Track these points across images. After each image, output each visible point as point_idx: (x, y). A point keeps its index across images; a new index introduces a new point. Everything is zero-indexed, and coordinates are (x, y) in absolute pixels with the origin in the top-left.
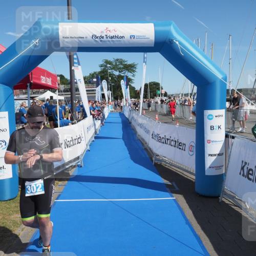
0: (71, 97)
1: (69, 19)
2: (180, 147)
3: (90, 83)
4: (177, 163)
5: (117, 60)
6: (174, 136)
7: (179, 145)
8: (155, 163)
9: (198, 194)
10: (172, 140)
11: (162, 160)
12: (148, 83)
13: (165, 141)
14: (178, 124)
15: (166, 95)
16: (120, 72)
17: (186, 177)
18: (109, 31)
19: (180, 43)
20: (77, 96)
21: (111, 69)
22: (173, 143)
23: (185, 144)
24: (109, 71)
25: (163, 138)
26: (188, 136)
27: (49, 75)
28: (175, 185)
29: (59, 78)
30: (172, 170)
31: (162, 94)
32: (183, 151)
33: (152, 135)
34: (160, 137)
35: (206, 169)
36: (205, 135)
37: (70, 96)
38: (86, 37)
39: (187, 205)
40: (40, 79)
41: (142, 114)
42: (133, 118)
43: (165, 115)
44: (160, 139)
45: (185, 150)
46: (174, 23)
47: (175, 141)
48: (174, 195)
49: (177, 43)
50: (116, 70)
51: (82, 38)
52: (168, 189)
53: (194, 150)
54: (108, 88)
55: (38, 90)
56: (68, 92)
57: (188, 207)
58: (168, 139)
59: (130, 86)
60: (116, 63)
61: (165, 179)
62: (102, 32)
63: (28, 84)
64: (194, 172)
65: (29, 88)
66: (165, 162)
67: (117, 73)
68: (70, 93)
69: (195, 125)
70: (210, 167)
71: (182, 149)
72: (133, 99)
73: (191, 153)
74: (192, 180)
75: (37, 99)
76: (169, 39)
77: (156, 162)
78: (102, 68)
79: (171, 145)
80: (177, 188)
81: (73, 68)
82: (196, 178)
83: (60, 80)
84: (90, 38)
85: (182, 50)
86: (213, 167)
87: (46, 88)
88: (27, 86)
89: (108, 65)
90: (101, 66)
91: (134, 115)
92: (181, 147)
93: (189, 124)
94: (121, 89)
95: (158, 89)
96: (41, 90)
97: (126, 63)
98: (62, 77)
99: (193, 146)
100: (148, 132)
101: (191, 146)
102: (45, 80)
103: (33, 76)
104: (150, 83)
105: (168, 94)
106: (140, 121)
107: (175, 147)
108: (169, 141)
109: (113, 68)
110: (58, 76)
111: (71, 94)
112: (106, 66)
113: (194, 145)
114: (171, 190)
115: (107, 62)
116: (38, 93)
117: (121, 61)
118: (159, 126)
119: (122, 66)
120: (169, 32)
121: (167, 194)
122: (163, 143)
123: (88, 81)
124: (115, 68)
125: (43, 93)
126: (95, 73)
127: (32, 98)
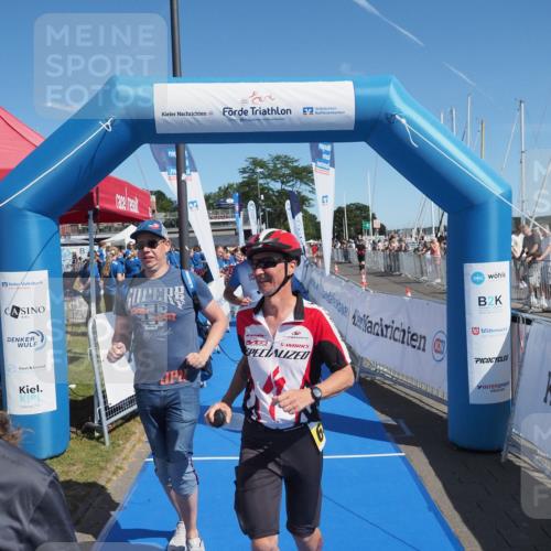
0: (181, 238)
1: (175, 75)
2: (414, 343)
3: (219, 207)
4: (407, 377)
5: (278, 158)
6: (401, 320)
7: (412, 339)
8: (360, 378)
9: (454, 445)
10: (397, 328)
11: (376, 373)
12: (344, 206)
13: (381, 330)
14: (409, 294)
15: (382, 230)
16: (283, 183)
17: (427, 408)
18: (260, 98)
19: (410, 122)
20: (191, 235)
21: (266, 177)
22: (398, 335)
23: (424, 337)
24: (261, 181)
25: (377, 324)
26: (432, 320)
27: (133, 192)
28: (403, 425)
29: (153, 198)
30: (399, 392)
31: (374, 229)
32: (420, 351)
33: (354, 317)
34: (370, 322)
35: (471, 391)
36: (467, 317)
37: (177, 235)
38: (211, 113)
39: (430, 468)
40: (114, 202)
41: (332, 273)
42: (312, 281)
43: (381, 275)
44: (369, 327)
45: (424, 350)
46: (395, 79)
47: (404, 331)
48: (402, 447)
49: (404, 121)
50: (274, 180)
51: (201, 114)
52: (388, 435)
53: (444, 348)
54: (258, 217)
55: (110, 224)
56: (173, 226)
57: (433, 473)
58: (387, 327)
59: (305, 212)
60: (275, 164)
61: (382, 412)
62: (244, 102)
63: (91, 213)
64: (446, 398)
65: (91, 221)
66: (382, 376)
67: (276, 186)
68: (177, 230)
69: (445, 296)
70: (479, 387)
71: (419, 348)
72: (311, 241)
73: (438, 356)
74: (441, 414)
75: (108, 243)
76: (387, 114)
77: (363, 375)
78: (246, 175)
79: (395, 340)
80: (408, 433)
81: (184, 177)
82: (449, 409)
83: (157, 202)
84: (218, 114)
85: (414, 135)
86: (486, 387)
87: (126, 219)
88: (87, 217)
89: (259, 170)
90: (244, 171)
91: (315, 275)
92: (417, 344)
93: (433, 293)
94: (286, 219)
95: (367, 218)
96: (116, 225)
97: (295, 164)
98: (160, 195)
99: (442, 341)
100: (343, 310)
101: (438, 340)
102: (124, 204)
103: (100, 195)
104: (348, 206)
105: (388, 228)
106: (328, 287)
107: (403, 342)
108: (389, 330)
109: (269, 176)
110: (151, 192)
111: (180, 232)
112: (254, 172)
113: (445, 339)
114: (396, 436)
115: (256, 163)
116: (110, 230)
117: (286, 161)
118: (368, 299)
119: (288, 171)
120: (386, 99)
121: (388, 445)
122: (378, 334)
123: (214, 203)
124: (273, 174)
125: (121, 230)
126: (230, 186)
127: (98, 242)
